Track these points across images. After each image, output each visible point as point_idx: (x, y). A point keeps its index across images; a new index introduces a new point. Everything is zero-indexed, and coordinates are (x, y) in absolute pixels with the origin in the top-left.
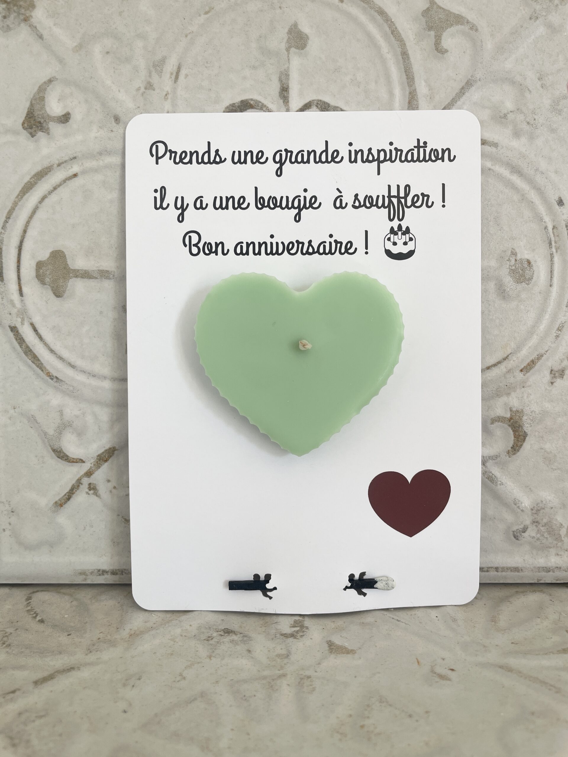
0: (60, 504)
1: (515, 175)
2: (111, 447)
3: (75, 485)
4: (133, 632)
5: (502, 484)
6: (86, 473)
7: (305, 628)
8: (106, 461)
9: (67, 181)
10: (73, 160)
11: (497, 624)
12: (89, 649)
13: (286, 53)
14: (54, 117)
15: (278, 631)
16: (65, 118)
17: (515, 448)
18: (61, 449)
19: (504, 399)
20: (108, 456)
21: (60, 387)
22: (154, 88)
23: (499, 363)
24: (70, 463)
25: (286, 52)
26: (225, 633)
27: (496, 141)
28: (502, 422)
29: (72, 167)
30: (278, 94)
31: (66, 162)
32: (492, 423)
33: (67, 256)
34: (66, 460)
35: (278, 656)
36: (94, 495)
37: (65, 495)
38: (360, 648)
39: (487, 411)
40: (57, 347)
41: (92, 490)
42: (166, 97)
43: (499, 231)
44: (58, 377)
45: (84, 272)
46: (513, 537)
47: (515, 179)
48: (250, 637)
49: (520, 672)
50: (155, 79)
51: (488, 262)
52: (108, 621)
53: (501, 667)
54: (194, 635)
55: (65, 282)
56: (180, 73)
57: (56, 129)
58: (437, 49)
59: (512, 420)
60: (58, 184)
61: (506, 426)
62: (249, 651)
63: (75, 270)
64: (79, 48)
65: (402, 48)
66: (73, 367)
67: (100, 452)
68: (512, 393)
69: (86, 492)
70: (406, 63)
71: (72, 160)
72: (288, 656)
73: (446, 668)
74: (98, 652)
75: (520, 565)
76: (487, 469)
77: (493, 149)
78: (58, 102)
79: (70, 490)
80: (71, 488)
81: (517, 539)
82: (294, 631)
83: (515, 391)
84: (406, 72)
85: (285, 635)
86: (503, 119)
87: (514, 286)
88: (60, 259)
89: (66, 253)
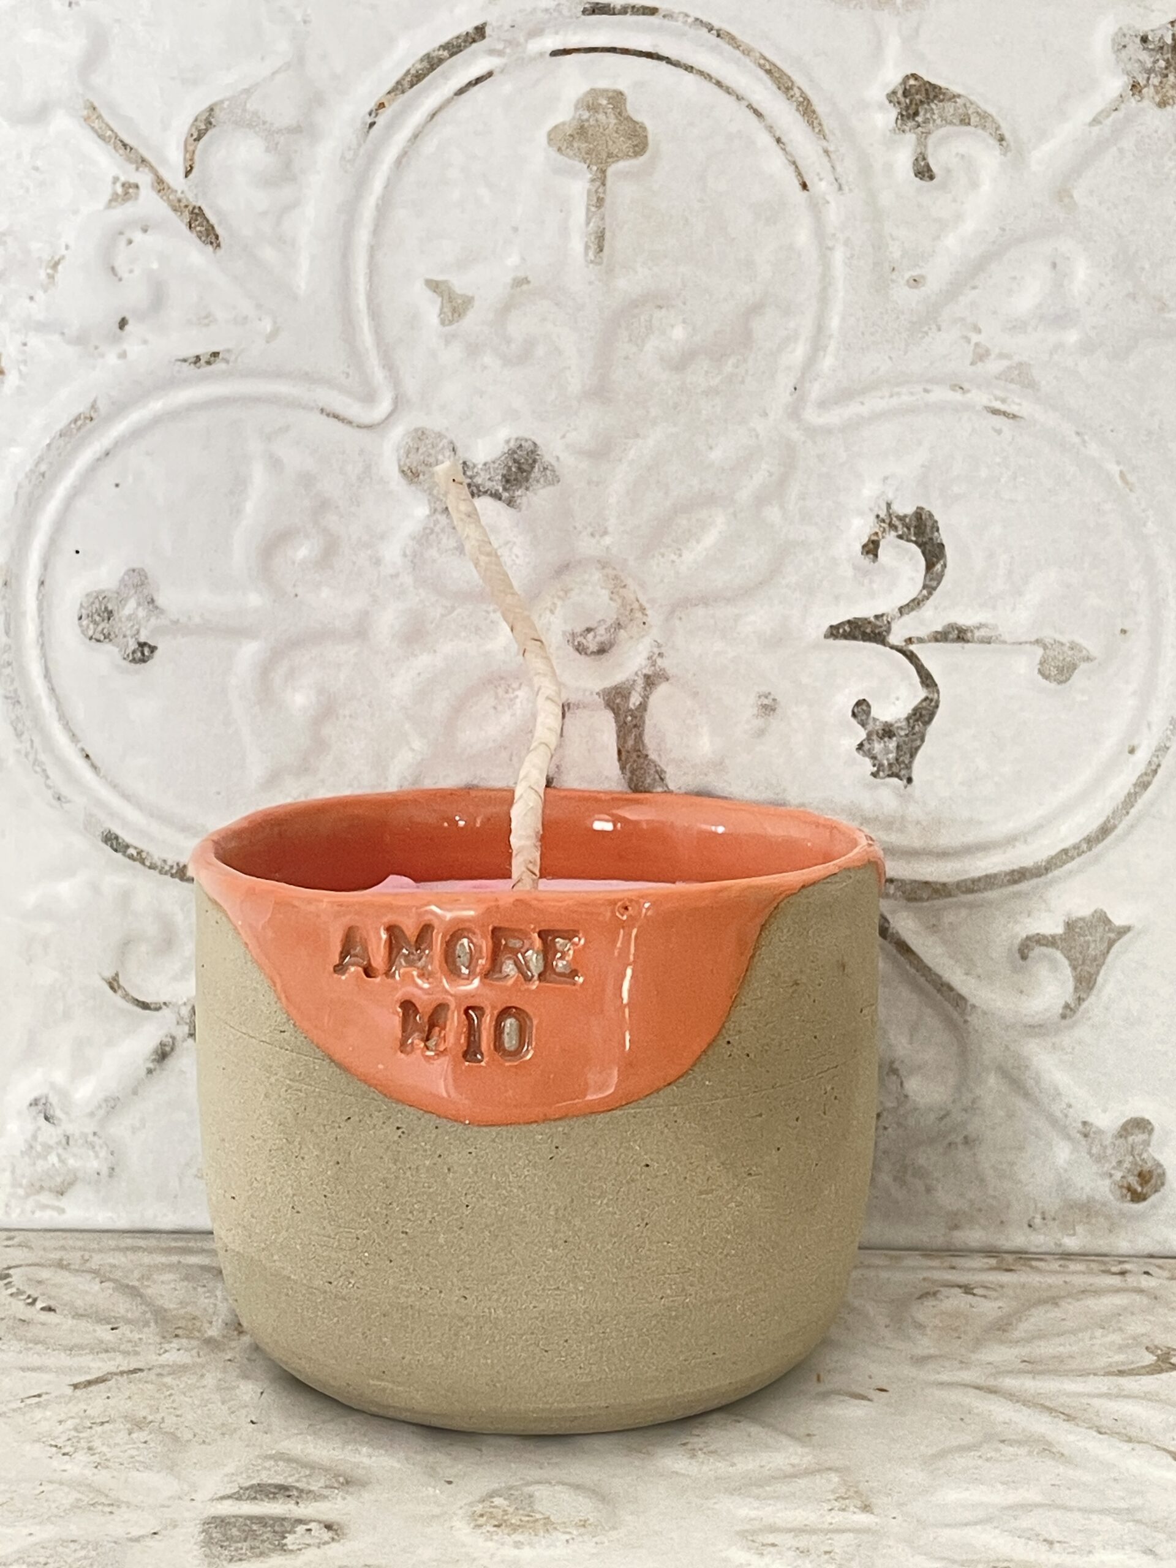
0: (91, 117)
2: (220, 238)
3: (136, 153)
6: (161, 180)
8: (190, 225)
9: (792, 166)
10: (836, 183)
13: (1033, 640)
14: (925, 146)
16: (924, 172)
18: (215, 127)
22: (977, 363)
24: (184, 142)
25: (1036, 637)
29: (822, 179)
30: (952, 621)
31: (833, 166)
33: (635, 160)
34: (192, 136)
36: (113, 195)
37: (111, 129)
41: (124, 190)
44: (375, 126)
46: (36, 1094)
50: (994, 366)
55: (581, 153)
56: (1005, 419)
57: (904, 148)
58: (1028, 938)
60: (788, 150)
63: (606, 176)
67: (209, 214)
69: (119, 177)
71: (836, 180)
78: (957, 154)
79: (122, 140)
80: (128, 144)
81: (31, 1105)
88: (628, 146)
89: (641, 160)
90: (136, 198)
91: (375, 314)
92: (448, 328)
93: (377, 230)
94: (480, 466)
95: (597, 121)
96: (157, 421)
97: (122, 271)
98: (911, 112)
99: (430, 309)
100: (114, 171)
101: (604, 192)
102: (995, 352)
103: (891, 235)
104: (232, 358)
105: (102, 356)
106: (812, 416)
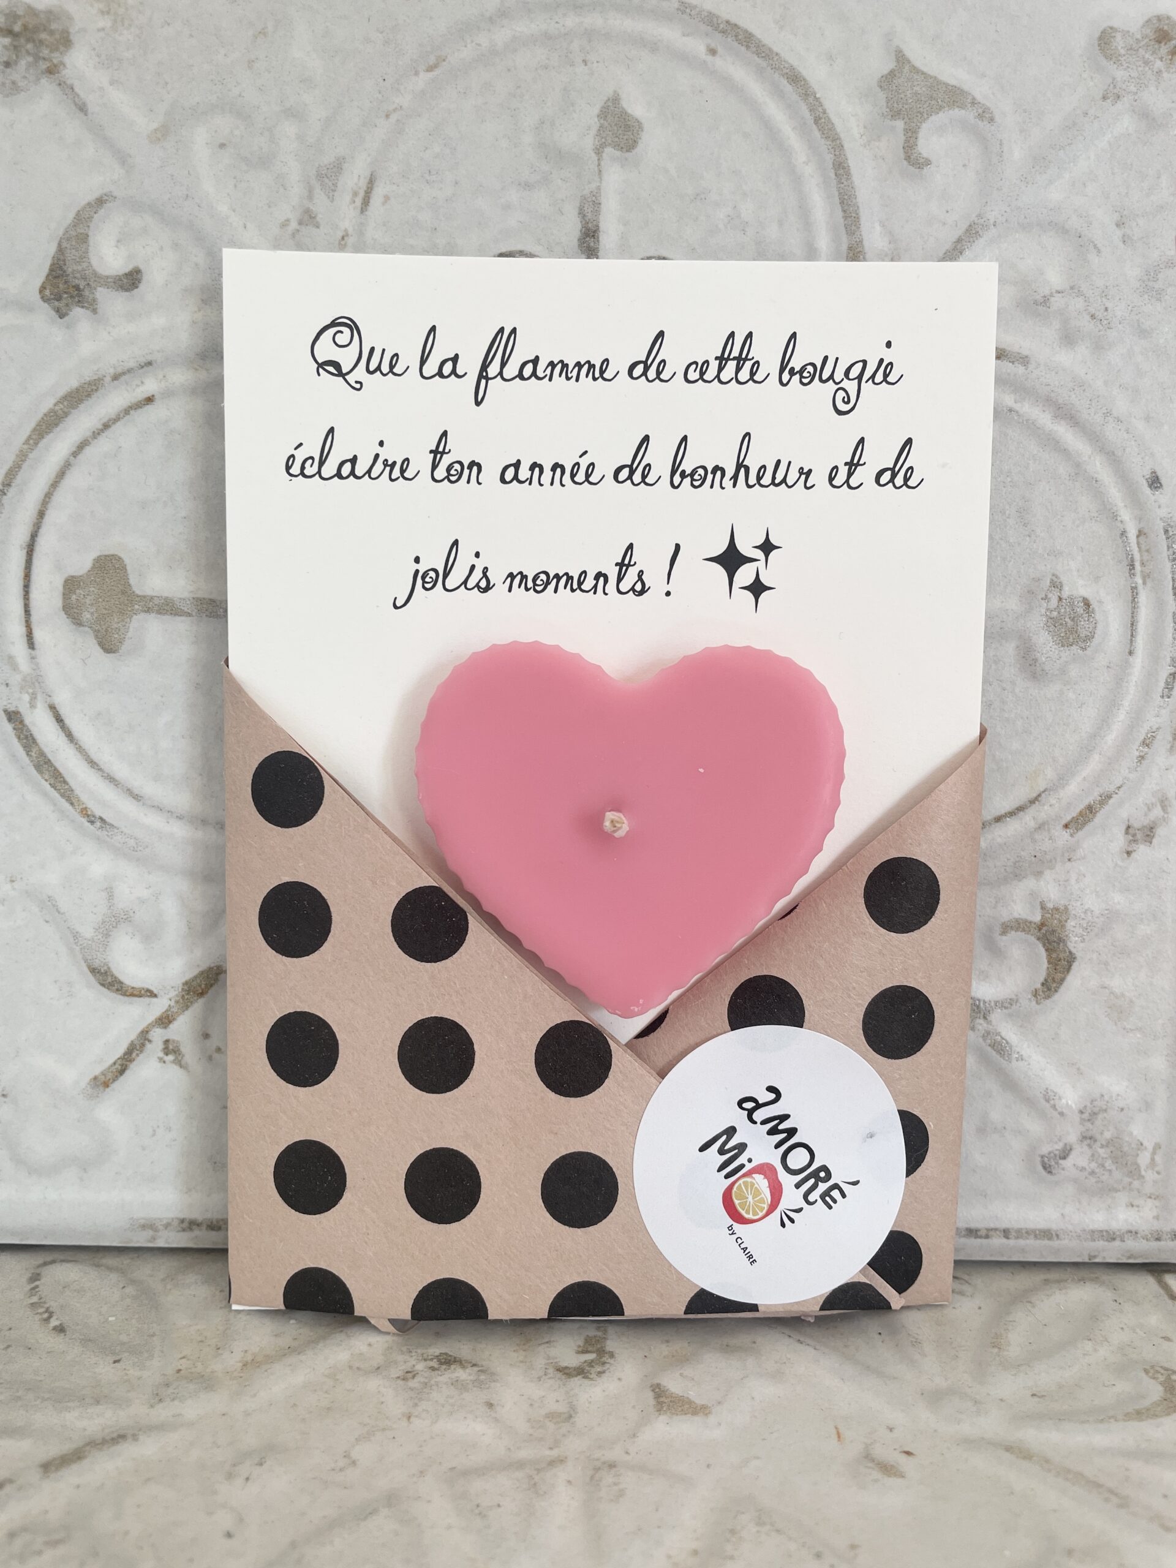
0: (103, 1082)
1: (1063, 422)
2: (212, 965)
3: (136, 1042)
4: (249, 1358)
5: (1021, 1058)
6: (159, 1019)
7: (607, 1356)
8: (202, 994)
9: (132, 412)
10: (145, 368)
11: (1006, 1353)
12: (157, 1394)
13: (595, 157)
14: (107, 277)
15: (552, 1361)
16: (131, 280)
17: (1050, 986)
18: (109, 968)
19: (1030, 883)
20: (206, 984)
21: (108, 839)
22: (317, 222)
23: (1021, 809)
24: (126, 998)
25: (593, 155)
26: (441, 1364)
27: (1025, 352)
28: (1024, 930)
29: (142, 383)
30: (575, 243)
31: (130, 371)
32: (1004, 933)
33: (128, 568)
34: (118, 990)
35: (551, 1416)
36: (176, 1064)
37: (115, 1063)
38: (719, 1403)
39: (995, 908)
40: (105, 756)
41: (171, 1053)
42: (343, 243)
43: (1028, 538)
44: (104, 817)
45: (163, 601)
46: (1040, 1168)
47: (1064, 432)
48: (493, 1374)
49: (1047, 1461)
50: (320, 204)
51: (1003, 602)
52: (198, 1330)
53: (1008, 1449)
54: (376, 1366)
55: (123, 621)
56: (374, 192)
57: (111, 301)
58: (908, 158)
59: (1045, 928)
60: (114, 417)
61: (1033, 939)
62: (490, 1405)
63: (144, 597)
64: (161, 134)
65: (837, 153)
66: (137, 797)
67: (188, 976)
68: (1045, 873)
69: (158, 1058)
70: (842, 185)
71: (142, 367)
72: (570, 1417)
73: (895, 1449)
74: (176, 1402)
75: (1054, 1227)
76: (991, 1027)
77: (1020, 370)
78: (117, 247)
79: (125, 1054)
80: (128, 1049)
81: (1050, 1172)
82: (585, 1362)
83: (1052, 868)
84: (842, 203)
85: (566, 1371)
86: (1040, 308)
87: (1054, 652)
88: (114, 574)
89: (127, 561)
90: (177, 1043)
98: (75, 293)
100: (153, 1062)
101: (158, 598)
102: (306, 203)
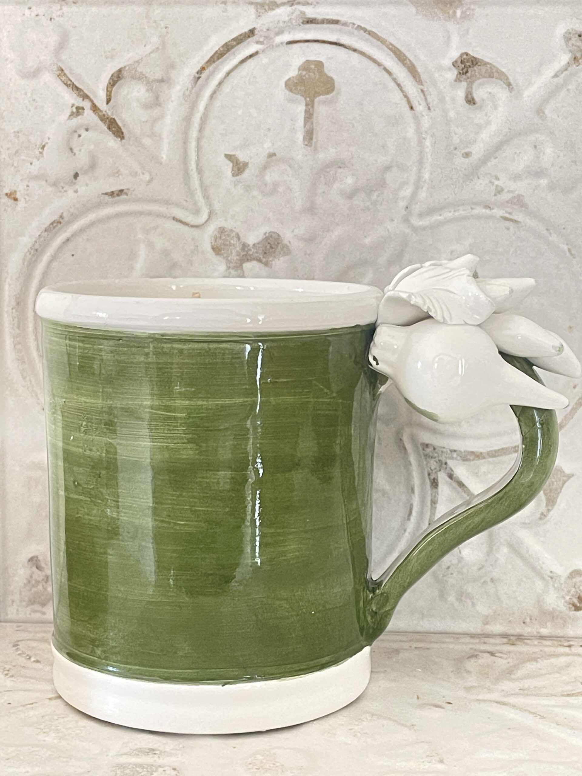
0: (61, 73)
2: (124, 133)
3: (83, 92)
6: (95, 105)
8: (109, 128)
9: (405, 99)
14: (472, 88)
16: (470, 101)
18: (122, 79)
20: (114, 130)
21: (191, 82)
24: (106, 87)
29: (420, 104)
31: (426, 99)
33: (328, 95)
34: (110, 83)
36: (71, 113)
37: (71, 81)
41: (77, 110)
44: (201, 79)
55: (301, 92)
56: (511, 223)
57: (461, 89)
60: (403, 89)
63: (314, 103)
67: (119, 122)
69: (74, 104)
71: (428, 105)
79: (76, 87)
80: (79, 88)
81: (29, 561)
88: (325, 88)
89: (331, 95)
90: (83, 115)
91: (200, 171)
92: (236, 178)
93: (201, 130)
94: (251, 246)
95: (309, 75)
96: (92, 224)
97: (75, 151)
98: (464, 71)
99: (228, 168)
100: (72, 101)
101: (313, 110)
102: (506, 190)
103: (455, 132)
104: (129, 193)
105: (66, 191)
106: (416, 222)
